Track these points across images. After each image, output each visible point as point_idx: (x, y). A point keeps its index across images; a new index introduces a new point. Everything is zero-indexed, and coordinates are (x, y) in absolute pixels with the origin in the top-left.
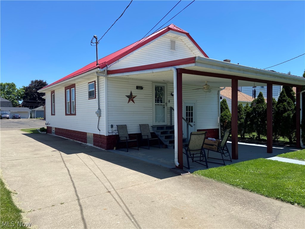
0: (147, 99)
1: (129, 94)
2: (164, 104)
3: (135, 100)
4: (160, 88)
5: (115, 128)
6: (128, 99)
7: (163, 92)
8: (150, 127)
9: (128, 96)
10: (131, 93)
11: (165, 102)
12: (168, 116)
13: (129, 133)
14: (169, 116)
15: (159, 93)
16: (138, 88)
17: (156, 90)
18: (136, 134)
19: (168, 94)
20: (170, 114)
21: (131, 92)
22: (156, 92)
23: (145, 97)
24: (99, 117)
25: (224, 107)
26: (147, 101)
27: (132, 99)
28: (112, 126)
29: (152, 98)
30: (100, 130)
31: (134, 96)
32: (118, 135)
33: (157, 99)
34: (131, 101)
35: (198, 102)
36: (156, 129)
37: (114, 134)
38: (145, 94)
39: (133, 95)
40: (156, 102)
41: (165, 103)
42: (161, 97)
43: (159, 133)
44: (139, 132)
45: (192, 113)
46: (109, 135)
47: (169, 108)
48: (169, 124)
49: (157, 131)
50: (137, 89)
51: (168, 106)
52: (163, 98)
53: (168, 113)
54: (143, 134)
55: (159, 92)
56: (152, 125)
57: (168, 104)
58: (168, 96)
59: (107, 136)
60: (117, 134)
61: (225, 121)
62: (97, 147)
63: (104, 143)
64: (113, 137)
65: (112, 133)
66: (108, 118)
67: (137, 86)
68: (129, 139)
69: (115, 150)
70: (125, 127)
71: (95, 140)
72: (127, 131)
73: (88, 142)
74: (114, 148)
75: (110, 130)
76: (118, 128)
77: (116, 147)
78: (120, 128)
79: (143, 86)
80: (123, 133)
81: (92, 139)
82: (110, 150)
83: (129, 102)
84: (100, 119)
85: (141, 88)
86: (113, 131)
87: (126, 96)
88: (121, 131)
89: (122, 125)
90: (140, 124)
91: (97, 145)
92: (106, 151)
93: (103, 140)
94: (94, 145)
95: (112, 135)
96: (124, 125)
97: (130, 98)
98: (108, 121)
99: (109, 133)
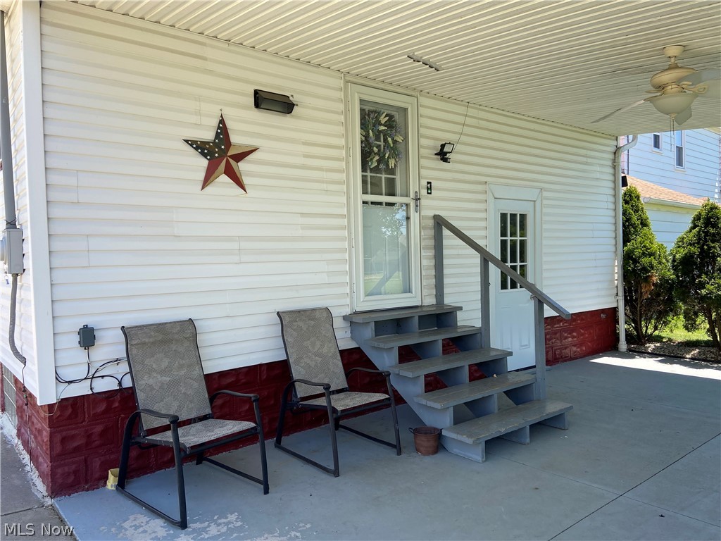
0: (320, 169)
1: (209, 135)
2: (404, 200)
3: (251, 175)
4: (383, 119)
5: (110, 346)
6: (204, 163)
7: (399, 139)
8: (338, 323)
9: (200, 147)
10: (222, 130)
11: (413, 189)
12: (425, 262)
14: (429, 263)
15: (382, 143)
16: (262, 100)
17: (364, 125)
18: (261, 365)
19: (422, 151)
20: (431, 253)
21: (222, 121)
22: (367, 137)
24: (15, 276)
25: (635, 219)
27: (228, 164)
28: (88, 337)
29: (347, 163)
30: (24, 360)
31: (240, 146)
32: (130, 393)
33: (369, 174)
34: (224, 178)
35: (545, 194)
36: (369, 332)
37: (105, 385)
38: (305, 143)
39: (234, 139)
40: (365, 192)
41: (412, 195)
42: (392, 163)
43: (385, 360)
44: (275, 355)
45: (523, 243)
46: (63, 400)
47: (431, 223)
48: (430, 301)
49: (374, 347)
50: (257, 105)
51: (423, 213)
52: (398, 171)
53: (426, 248)
54: (297, 372)
55: (378, 139)
56: (347, 311)
57: (423, 202)
58: (423, 162)
59: (51, 406)
60: (127, 383)
61: (647, 279)
62: (24, 452)
63: (42, 446)
64: (103, 407)
65: (93, 377)
66: (51, 281)
67: (258, 93)
68: (210, 412)
69: (114, 488)
70: (186, 338)
71: (20, 411)
72: (197, 354)
73: (7, 407)
74: (107, 478)
75: (75, 362)
76: (134, 342)
77: (117, 470)
78: (144, 343)
79: (292, 96)
80: (168, 379)
81: (14, 396)
82: (76, 494)
83: (211, 179)
84: (22, 286)
85: (284, 105)
86: (97, 365)
87: (187, 141)
88: (154, 366)
89: (160, 327)
90: (282, 307)
91: (26, 444)
92: (49, 501)
93: (39, 425)
94: (19, 435)
95: (93, 394)
96: (181, 322)
97: (217, 155)
98: (57, 305)
99: (66, 382)
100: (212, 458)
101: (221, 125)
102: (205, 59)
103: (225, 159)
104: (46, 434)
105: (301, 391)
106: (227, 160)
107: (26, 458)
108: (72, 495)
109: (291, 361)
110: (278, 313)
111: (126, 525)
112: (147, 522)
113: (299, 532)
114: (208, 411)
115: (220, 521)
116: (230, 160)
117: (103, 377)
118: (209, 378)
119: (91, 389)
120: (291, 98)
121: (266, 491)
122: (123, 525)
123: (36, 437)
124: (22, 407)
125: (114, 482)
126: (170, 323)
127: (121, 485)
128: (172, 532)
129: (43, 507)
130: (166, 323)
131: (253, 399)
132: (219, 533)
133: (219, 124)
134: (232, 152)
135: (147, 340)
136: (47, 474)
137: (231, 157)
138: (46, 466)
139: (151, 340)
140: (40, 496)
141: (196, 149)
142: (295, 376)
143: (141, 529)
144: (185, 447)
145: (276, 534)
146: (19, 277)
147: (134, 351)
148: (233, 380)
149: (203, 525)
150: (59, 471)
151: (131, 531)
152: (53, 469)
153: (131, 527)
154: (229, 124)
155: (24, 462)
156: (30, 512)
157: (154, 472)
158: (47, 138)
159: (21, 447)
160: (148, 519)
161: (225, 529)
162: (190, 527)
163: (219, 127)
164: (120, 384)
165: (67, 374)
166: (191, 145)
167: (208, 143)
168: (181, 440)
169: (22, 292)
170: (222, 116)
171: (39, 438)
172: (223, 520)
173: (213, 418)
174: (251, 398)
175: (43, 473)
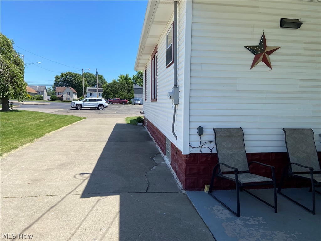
0: (313, 56)
1: (256, 43)
3: (275, 61)
5: (209, 135)
6: (253, 56)
8: (317, 137)
9: (252, 49)
10: (263, 40)
13: (250, 150)
16: (284, 23)
18: (272, 153)
21: (263, 36)
23: (305, 49)
24: (176, 105)
26: (313, 62)
27: (264, 55)
28: (201, 131)
30: (176, 137)
31: (271, 47)
32: (216, 155)
34: (262, 63)
37: (206, 151)
38: (305, 43)
39: (269, 44)
44: (283, 150)
46: (191, 154)
50: (282, 26)
54: (292, 159)
59: (186, 155)
60: (214, 151)
62: (173, 171)
63: (182, 170)
64: (204, 159)
65: (202, 147)
66: (190, 108)
67: (282, 20)
68: (248, 170)
69: (207, 192)
70: (239, 136)
71: (172, 156)
72: (243, 143)
73: (166, 154)
74: (204, 188)
75: (196, 140)
76: (218, 135)
77: (209, 186)
78: (222, 136)
79: (301, 19)
80: (231, 152)
81: (170, 150)
82: (193, 191)
83: (256, 63)
84: (178, 109)
85: (296, 24)
86: (203, 142)
87: (246, 47)
88: (225, 146)
89: (228, 130)
90: (286, 126)
91: (174, 168)
92: (184, 191)
93: (181, 162)
94: (171, 164)
95: (201, 153)
96: (237, 128)
97: (259, 52)
98: (191, 117)
99: (193, 147)
100: (247, 190)
101: (263, 38)
102: (258, 7)
103: (263, 54)
104: (184, 166)
105: (294, 169)
106: (264, 54)
107: (174, 174)
108: (192, 191)
109: (290, 153)
110: (284, 129)
111: (214, 208)
112: (222, 210)
113: (296, 235)
114: (247, 169)
115: (254, 219)
116: (266, 54)
117: (205, 147)
118: (248, 155)
119: (201, 151)
120: (300, 20)
121: (276, 212)
122: (213, 208)
123: (179, 166)
124: (173, 154)
125: (207, 190)
126: (232, 128)
127: (210, 192)
128: (233, 217)
129: (182, 193)
130: (231, 128)
131: (271, 168)
132: (255, 224)
133: (262, 37)
134: (267, 50)
135: (223, 135)
136: (184, 181)
137: (266, 53)
138: (183, 178)
139: (225, 135)
140: (180, 188)
141: (250, 50)
142: (291, 161)
143: (220, 212)
144: (241, 183)
145: (283, 232)
146: (177, 106)
147: (218, 139)
148: (258, 157)
149: (247, 218)
150: (188, 181)
151: (216, 212)
152: (186, 180)
153: (216, 210)
154: (266, 37)
155: (173, 175)
156: (177, 194)
157: (222, 190)
158: (192, 51)
159: (172, 169)
160: (223, 209)
161: (257, 223)
162: (241, 217)
163: (261, 39)
164: (211, 151)
165: (194, 144)
166: (248, 49)
167: (256, 47)
168: (239, 179)
169: (178, 111)
170: (263, 33)
171: (181, 167)
172: (256, 219)
173: (249, 173)
174: (270, 167)
175: (182, 180)
